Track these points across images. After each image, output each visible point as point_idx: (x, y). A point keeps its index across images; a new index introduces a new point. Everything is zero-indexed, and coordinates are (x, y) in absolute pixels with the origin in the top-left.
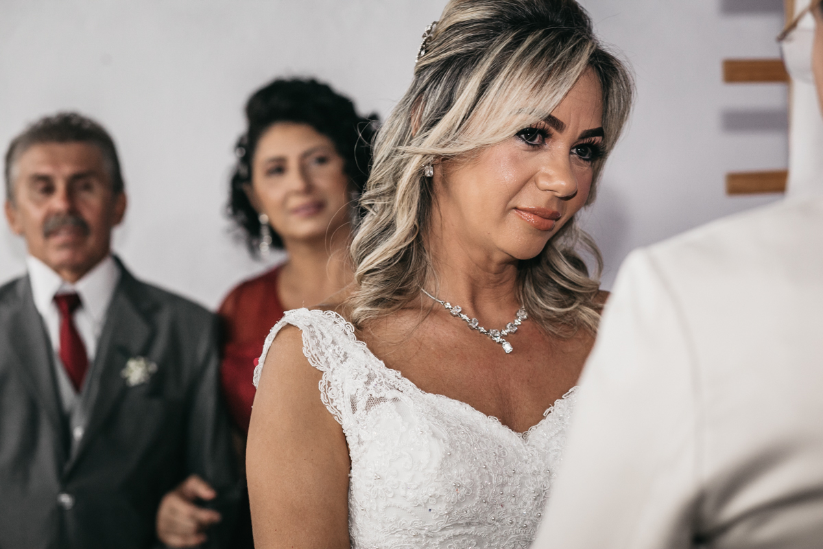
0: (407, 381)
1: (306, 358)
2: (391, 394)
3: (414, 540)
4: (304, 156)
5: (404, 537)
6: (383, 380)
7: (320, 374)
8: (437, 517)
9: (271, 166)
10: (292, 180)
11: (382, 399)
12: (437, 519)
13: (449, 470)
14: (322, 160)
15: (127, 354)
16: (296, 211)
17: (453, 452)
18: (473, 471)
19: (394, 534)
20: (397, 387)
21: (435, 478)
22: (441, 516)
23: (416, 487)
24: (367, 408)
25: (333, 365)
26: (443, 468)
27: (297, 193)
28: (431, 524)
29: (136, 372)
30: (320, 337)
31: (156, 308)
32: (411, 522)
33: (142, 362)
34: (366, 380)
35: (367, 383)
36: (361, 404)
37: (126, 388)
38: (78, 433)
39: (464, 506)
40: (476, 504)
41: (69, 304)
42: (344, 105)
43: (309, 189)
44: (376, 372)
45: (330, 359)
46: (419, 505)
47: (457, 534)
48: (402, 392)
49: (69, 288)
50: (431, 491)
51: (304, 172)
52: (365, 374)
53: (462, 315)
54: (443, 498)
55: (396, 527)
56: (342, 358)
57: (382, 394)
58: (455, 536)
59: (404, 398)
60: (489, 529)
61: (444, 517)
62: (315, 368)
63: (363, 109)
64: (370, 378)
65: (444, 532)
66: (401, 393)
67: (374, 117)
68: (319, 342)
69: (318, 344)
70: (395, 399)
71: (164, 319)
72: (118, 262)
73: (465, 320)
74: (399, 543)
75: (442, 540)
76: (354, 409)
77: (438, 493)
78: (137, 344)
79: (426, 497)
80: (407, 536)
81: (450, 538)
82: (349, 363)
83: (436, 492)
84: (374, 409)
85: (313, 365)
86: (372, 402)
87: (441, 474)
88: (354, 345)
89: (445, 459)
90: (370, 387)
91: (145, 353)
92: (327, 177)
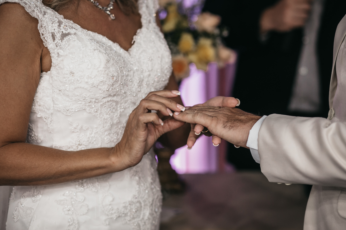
1: (28, 13)
2: (72, 31)
3: (88, 104)
5: (83, 103)
8: (102, 92)
11: (68, 34)
12: (101, 93)
13: (109, 68)
17: (110, 59)
18: (117, 69)
19: (78, 102)
20: (74, 27)
21: (104, 72)
22: (104, 91)
23: (94, 77)
24: (61, 39)
25: (41, 16)
26: (107, 68)
28: (98, 96)
32: (88, 95)
34: (58, 24)
35: (59, 26)
36: (58, 36)
39: (114, 86)
40: (119, 85)
45: (39, 14)
46: (94, 86)
47: (109, 100)
48: (77, 30)
50: (102, 79)
52: (57, 21)
54: (107, 82)
55: (79, 98)
56: (43, 13)
57: (68, 31)
58: (108, 101)
59: (79, 33)
60: (121, 97)
61: (106, 92)
62: (34, 17)
64: (60, 23)
65: (103, 100)
70: (75, 34)
74: (80, 106)
75: (102, 103)
76: (54, 39)
77: (105, 79)
79: (98, 82)
80: (85, 103)
81: (105, 102)
82: (47, 15)
83: (104, 79)
84: (66, 39)
85: (32, 16)
86: (64, 36)
87: (106, 70)
89: (107, 63)
90: (61, 28)
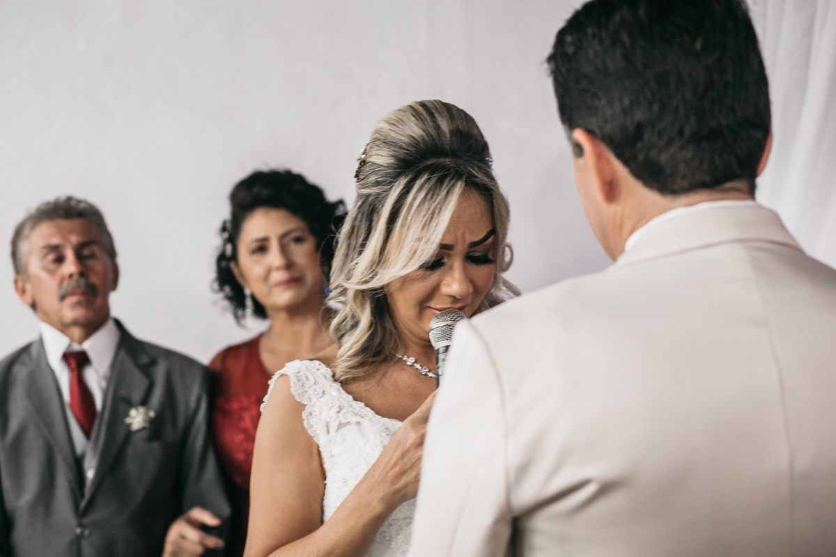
0: (368, 409)
1: (293, 396)
2: (354, 419)
4: (282, 237)
6: (350, 409)
7: (303, 406)
9: (254, 246)
10: (274, 257)
11: (348, 423)
14: (298, 240)
15: (130, 404)
16: (279, 284)
20: (360, 413)
24: (337, 431)
25: (314, 399)
27: (278, 269)
29: (137, 419)
30: (305, 379)
31: (153, 363)
33: (142, 410)
34: (338, 410)
35: (338, 412)
36: (333, 427)
37: (130, 434)
38: (90, 474)
41: (77, 361)
42: (315, 193)
43: (289, 265)
44: (345, 404)
45: (312, 396)
48: (363, 417)
49: (76, 347)
51: (284, 250)
52: (337, 406)
53: (415, 365)
56: (321, 395)
57: (348, 420)
59: (365, 422)
62: (299, 403)
63: (331, 196)
64: (340, 408)
66: (362, 419)
67: (341, 202)
68: (303, 383)
69: (303, 385)
70: (358, 423)
71: (160, 373)
72: (118, 323)
73: (417, 369)
76: (328, 432)
78: (137, 396)
82: (326, 397)
84: (341, 431)
85: (299, 400)
86: (341, 425)
88: (331, 386)
90: (340, 415)
91: (144, 402)
92: (302, 253)
